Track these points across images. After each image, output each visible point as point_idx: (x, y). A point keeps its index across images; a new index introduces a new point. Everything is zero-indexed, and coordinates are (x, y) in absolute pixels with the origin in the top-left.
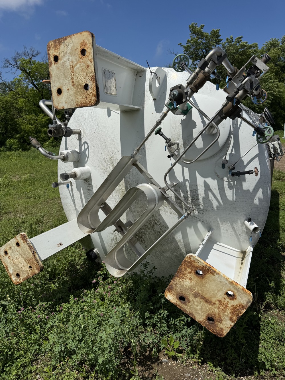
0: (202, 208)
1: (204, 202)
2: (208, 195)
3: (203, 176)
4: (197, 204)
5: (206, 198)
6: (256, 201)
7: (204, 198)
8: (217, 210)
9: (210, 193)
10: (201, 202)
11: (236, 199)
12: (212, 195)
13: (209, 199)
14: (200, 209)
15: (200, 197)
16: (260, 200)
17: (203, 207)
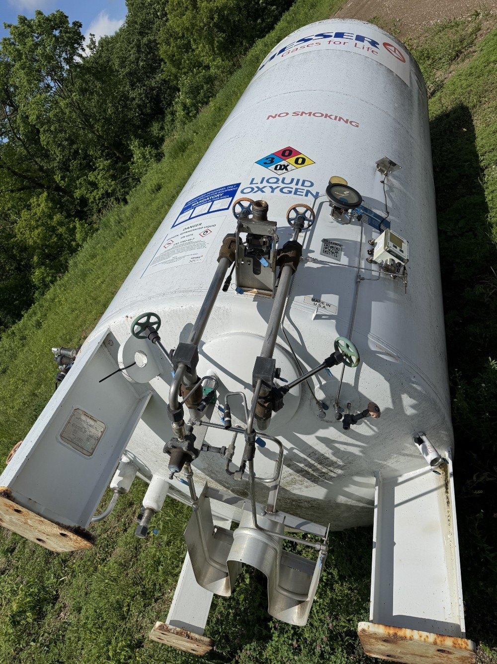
0: (341, 463)
1: (338, 458)
2: (336, 448)
3: (308, 433)
4: (332, 464)
5: (336, 452)
6: (410, 411)
7: (334, 454)
8: (364, 453)
9: (337, 445)
10: (334, 459)
11: (379, 429)
12: (341, 445)
13: (342, 451)
14: (340, 465)
15: (327, 455)
16: (413, 407)
17: (343, 462)
